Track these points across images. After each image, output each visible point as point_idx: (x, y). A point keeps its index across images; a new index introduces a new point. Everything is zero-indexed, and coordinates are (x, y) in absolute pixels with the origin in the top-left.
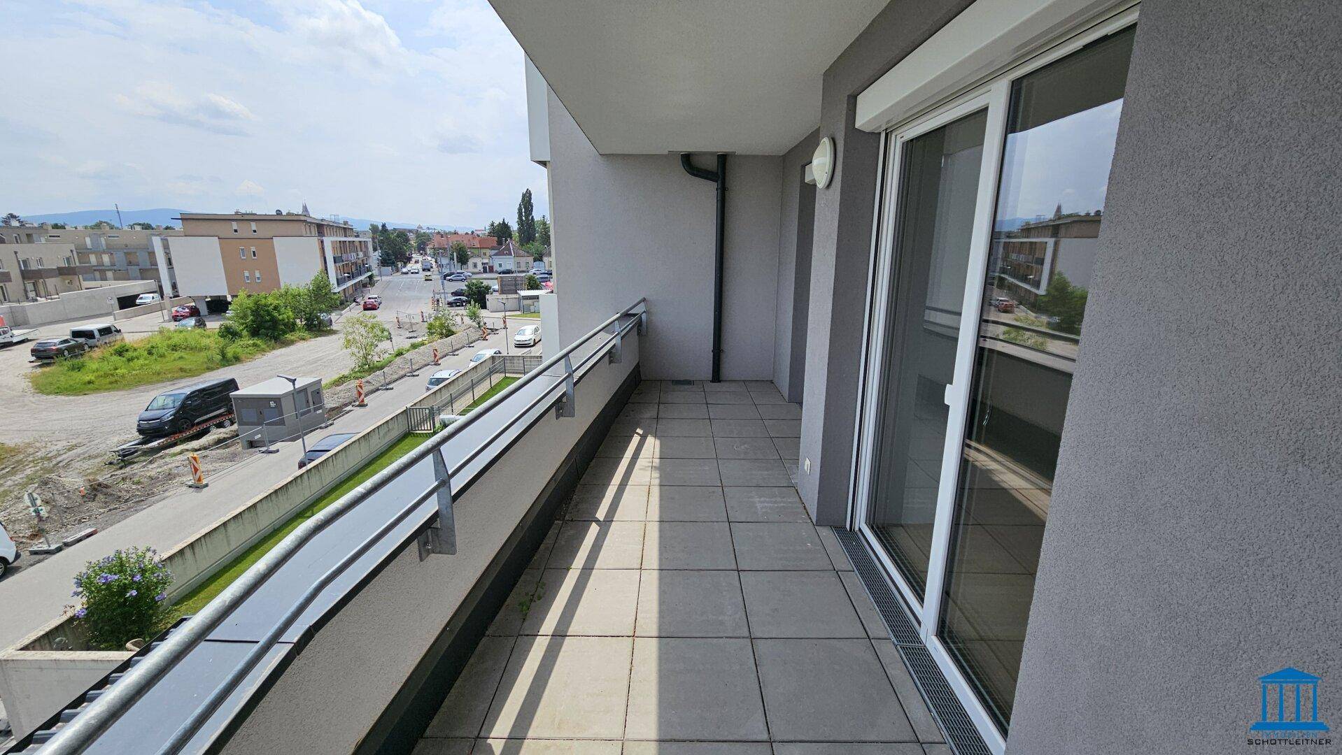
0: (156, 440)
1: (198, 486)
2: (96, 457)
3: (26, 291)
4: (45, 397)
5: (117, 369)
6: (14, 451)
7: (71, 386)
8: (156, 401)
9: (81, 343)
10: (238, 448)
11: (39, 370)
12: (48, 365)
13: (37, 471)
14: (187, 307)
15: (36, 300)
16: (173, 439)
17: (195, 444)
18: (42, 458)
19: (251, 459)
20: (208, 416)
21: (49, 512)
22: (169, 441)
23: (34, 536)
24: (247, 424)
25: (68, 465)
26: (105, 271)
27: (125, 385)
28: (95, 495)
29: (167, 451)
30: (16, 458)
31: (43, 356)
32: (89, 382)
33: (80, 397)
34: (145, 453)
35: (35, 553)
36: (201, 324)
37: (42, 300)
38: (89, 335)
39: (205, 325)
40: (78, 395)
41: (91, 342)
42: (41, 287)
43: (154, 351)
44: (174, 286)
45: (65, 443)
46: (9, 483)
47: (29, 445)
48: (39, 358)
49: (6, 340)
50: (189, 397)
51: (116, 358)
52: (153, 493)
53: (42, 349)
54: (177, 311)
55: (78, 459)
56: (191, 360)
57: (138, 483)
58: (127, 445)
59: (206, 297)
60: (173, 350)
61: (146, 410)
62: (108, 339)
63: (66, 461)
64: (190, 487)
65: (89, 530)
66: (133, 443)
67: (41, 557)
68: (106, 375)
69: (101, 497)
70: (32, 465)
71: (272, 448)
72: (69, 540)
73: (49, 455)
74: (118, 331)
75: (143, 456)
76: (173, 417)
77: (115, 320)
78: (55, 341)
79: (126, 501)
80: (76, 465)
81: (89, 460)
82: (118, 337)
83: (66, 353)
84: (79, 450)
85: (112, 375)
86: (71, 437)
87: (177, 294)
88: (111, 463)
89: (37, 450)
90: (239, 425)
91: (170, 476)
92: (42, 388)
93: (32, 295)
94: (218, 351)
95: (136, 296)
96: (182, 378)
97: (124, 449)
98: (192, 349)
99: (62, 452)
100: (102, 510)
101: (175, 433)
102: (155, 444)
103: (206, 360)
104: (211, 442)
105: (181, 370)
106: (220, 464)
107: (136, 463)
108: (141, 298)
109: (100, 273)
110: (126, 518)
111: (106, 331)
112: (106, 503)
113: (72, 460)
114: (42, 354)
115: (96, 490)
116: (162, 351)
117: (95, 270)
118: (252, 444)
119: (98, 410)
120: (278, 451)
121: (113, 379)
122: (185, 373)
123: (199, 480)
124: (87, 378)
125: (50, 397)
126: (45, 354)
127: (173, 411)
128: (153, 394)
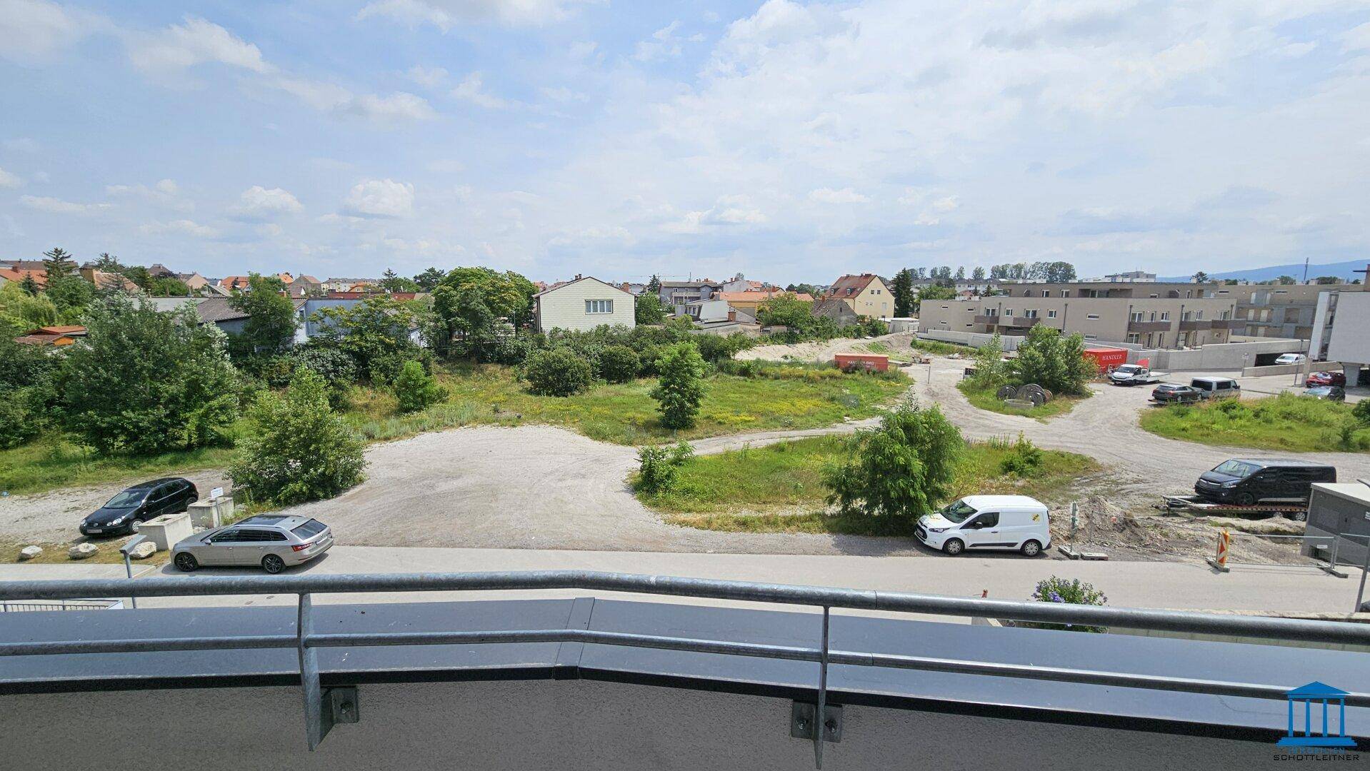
0: (1209, 503)
1: (1218, 567)
2: (1151, 497)
3: (1177, 340)
4: (1144, 432)
5: (1213, 423)
6: (1100, 468)
7: (1168, 428)
8: (1226, 465)
9: (1196, 393)
10: (1295, 549)
11: (1153, 409)
12: (1161, 405)
13: (1104, 490)
14: (1331, 374)
15: (1182, 349)
16: (1225, 509)
17: (1246, 523)
18: (1113, 481)
19: (1301, 569)
20: (1279, 500)
21: (1086, 525)
22: (1220, 508)
23: (1068, 538)
24: (1320, 527)
25: (1127, 494)
26: (1258, 326)
27: (1214, 441)
28: (1124, 529)
29: (1213, 518)
30: (1097, 474)
31: (1161, 397)
32: (1183, 429)
33: (1169, 440)
34: (1192, 511)
35: (1061, 551)
36: (1338, 395)
37: (1186, 349)
38: (1206, 386)
39: (1343, 397)
40: (1168, 438)
41: (1206, 393)
42: (1191, 338)
43: (1262, 414)
44: (1324, 349)
45: (1135, 475)
46: (1083, 491)
47: (1111, 467)
48: (1157, 398)
49: (1143, 379)
50: (1263, 472)
51: (1220, 413)
52: (1171, 551)
53: (1162, 391)
54: (1316, 377)
55: (1137, 493)
56: (1302, 433)
57: (1166, 535)
58: (1180, 497)
59: (1363, 365)
60: (1285, 417)
61: (1212, 470)
62: (1222, 393)
63: (1128, 491)
64: (1209, 563)
65: (1103, 555)
66: (1186, 497)
67: (1063, 556)
68: (1201, 427)
69: (1128, 532)
70: (1103, 483)
71: (1339, 569)
72: (1085, 554)
73: (1119, 481)
74: (1237, 387)
75: (1189, 513)
76: (1235, 486)
77: (1243, 376)
78: (1176, 386)
79: (1146, 546)
80: (1132, 497)
81: (1145, 497)
82: (1234, 393)
83: (1180, 399)
84: (1141, 486)
85: (1207, 428)
86: (1142, 472)
87: (1324, 357)
88: (1157, 507)
89: (1113, 473)
90: (1309, 523)
91: (1197, 543)
92: (1147, 424)
93: (1181, 343)
94: (1340, 430)
95: (1278, 355)
96: (1277, 449)
97: (1175, 499)
98: (1308, 421)
99: (1129, 482)
100: (1123, 544)
101: (1229, 503)
102: (1204, 506)
103: (1318, 437)
104: (1266, 529)
105: (1282, 441)
106: (1258, 556)
107: (1179, 516)
108: (1283, 358)
109: (1253, 328)
110: (1136, 560)
111: (1223, 386)
112: (1129, 539)
113: (1132, 492)
114: (1160, 395)
115: (1127, 524)
116: (1271, 416)
117: (1248, 325)
118: (1316, 554)
119: (1177, 456)
120: (1345, 576)
121: (1206, 431)
122: (1284, 445)
123: (1222, 561)
124: (1183, 425)
125: (1147, 433)
126: (1163, 396)
127: (1238, 480)
128: (1229, 457)
